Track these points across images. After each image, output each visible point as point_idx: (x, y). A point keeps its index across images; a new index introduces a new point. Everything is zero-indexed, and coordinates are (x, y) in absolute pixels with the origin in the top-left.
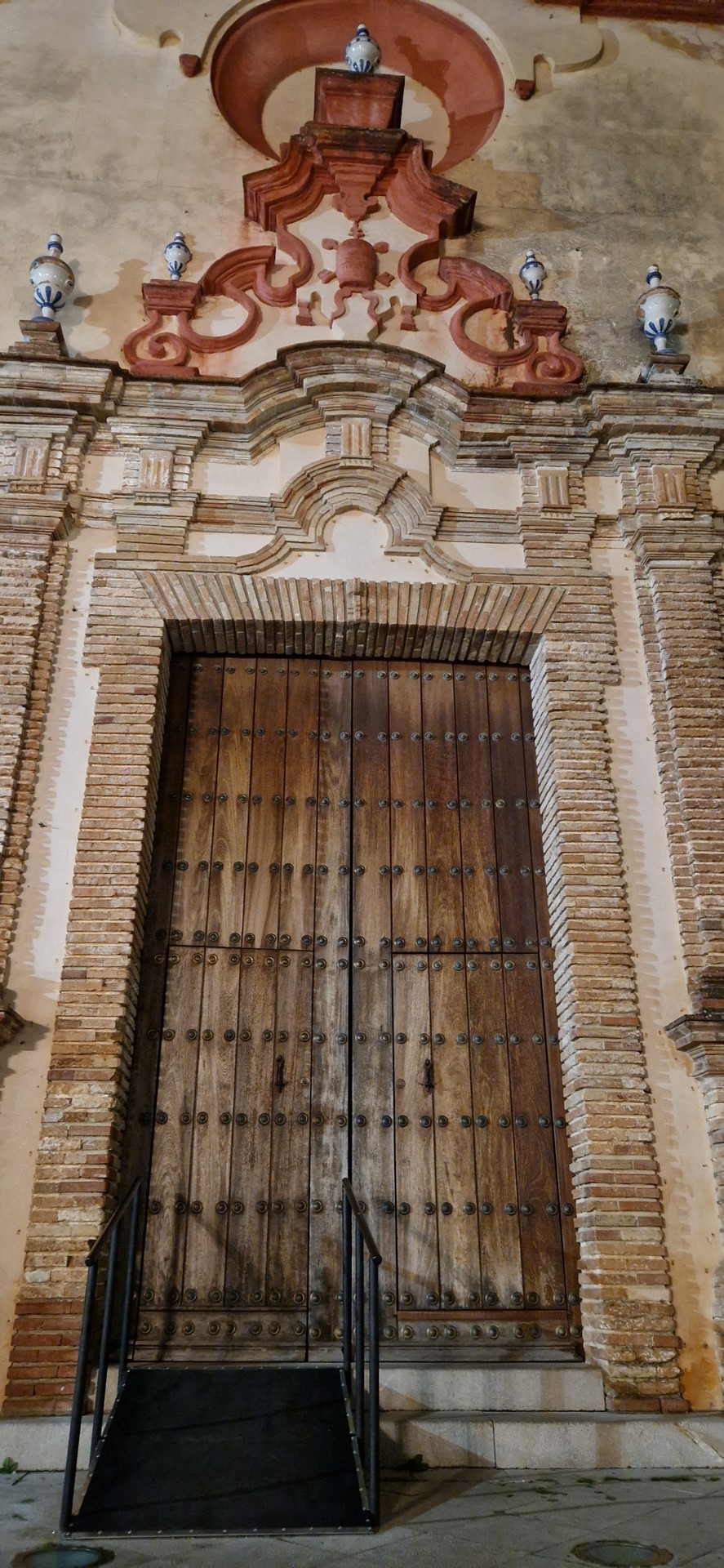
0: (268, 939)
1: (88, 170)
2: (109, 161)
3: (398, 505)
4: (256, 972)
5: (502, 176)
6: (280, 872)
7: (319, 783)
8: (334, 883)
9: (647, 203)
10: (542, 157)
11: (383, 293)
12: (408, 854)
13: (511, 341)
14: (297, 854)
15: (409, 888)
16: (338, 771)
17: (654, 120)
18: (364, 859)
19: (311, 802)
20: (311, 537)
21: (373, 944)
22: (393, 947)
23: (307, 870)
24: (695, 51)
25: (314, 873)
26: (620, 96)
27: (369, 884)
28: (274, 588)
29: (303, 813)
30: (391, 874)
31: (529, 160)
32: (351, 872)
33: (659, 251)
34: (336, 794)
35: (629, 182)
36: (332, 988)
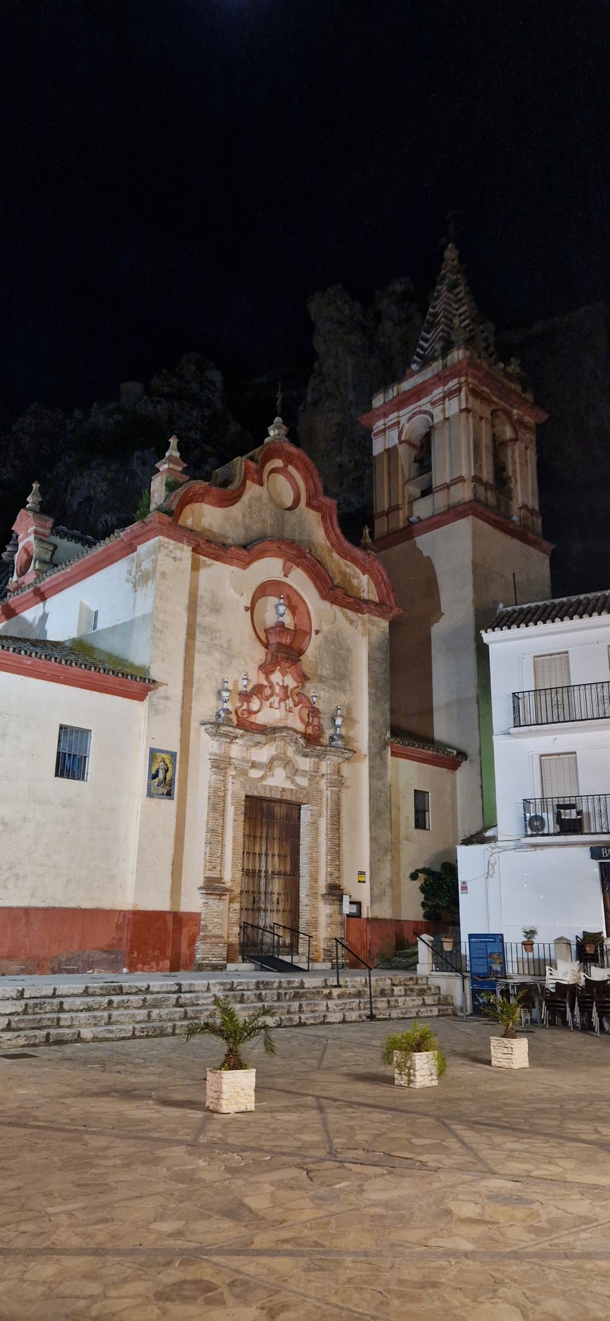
0: (253, 870)
1: (225, 645)
2: (229, 641)
3: (288, 766)
4: (250, 878)
5: (310, 661)
6: (254, 854)
7: (261, 833)
8: (263, 857)
9: (337, 677)
10: (318, 657)
11: (287, 701)
12: (276, 852)
13: (309, 719)
14: (257, 851)
15: (276, 859)
16: (265, 830)
17: (341, 648)
18: (269, 852)
19: (260, 837)
20: (271, 774)
21: (270, 872)
22: (273, 873)
23: (259, 854)
24: (351, 622)
25: (260, 854)
26: (335, 637)
27: (270, 857)
28: (264, 787)
29: (258, 839)
30: (273, 856)
31: (316, 657)
32: (267, 855)
33: (338, 693)
34: (264, 835)
35: (334, 669)
36: (263, 882)
